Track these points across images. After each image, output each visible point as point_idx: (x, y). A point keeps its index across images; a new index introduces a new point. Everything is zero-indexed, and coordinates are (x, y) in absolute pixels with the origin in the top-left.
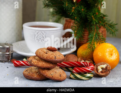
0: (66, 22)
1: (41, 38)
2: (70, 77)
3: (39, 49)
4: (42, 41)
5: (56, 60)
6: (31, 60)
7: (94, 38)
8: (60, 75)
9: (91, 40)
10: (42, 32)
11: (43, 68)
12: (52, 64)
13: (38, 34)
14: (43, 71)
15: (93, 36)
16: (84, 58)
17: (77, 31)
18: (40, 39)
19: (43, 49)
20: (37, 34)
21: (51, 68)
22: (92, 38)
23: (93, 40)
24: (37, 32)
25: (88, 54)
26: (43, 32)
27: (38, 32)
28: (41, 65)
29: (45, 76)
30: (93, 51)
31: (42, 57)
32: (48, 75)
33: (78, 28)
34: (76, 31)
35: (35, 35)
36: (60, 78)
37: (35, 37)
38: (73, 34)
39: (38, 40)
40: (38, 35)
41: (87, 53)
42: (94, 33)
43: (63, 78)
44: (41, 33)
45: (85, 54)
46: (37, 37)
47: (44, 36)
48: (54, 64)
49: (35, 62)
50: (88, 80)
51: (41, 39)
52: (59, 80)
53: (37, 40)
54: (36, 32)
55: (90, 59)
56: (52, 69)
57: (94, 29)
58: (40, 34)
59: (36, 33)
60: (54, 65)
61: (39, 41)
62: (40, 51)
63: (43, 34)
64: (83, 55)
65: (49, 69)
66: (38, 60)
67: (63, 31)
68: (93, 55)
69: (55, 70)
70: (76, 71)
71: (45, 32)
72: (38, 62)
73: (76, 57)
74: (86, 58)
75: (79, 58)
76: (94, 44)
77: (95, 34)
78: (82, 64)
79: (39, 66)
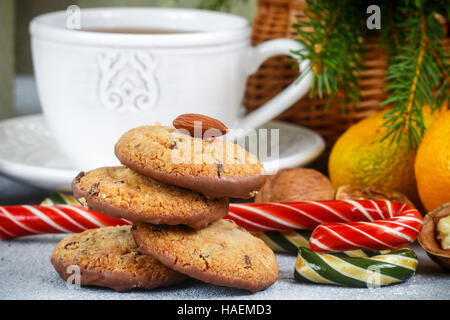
0: (264, 11)
1: (130, 87)
2: (296, 272)
3: (133, 130)
4: (136, 105)
5: (224, 178)
6: (97, 185)
7: (415, 80)
8: (247, 258)
9: (404, 90)
10: (136, 57)
11: (157, 222)
12: (205, 200)
13: (117, 67)
14: (160, 241)
15: (413, 71)
16: (367, 190)
17: (325, 47)
18: (128, 92)
19: (152, 128)
20: (111, 66)
21: (199, 224)
22: (406, 79)
23: (413, 88)
24: (112, 54)
25: (388, 165)
26: (142, 55)
27: (119, 56)
28: (146, 207)
29: (166, 262)
30: (413, 148)
31: (149, 166)
32: (185, 259)
33: (332, 30)
34: (318, 48)
35: (101, 75)
36: (243, 271)
37: (99, 82)
38: (304, 65)
39: (117, 102)
40: (118, 72)
41: (384, 163)
42: (417, 57)
43: (264, 272)
44: (133, 61)
45: (371, 167)
46: (110, 85)
47: (147, 76)
48: (216, 201)
49: (114, 193)
50: (393, 284)
51: (135, 93)
52: (239, 282)
53: (112, 100)
54: (104, 55)
55: (397, 190)
56: (203, 227)
57: (419, 32)
58: (128, 64)
59: (105, 64)
60: (213, 208)
61: (121, 104)
62: (141, 138)
63: (145, 67)
64: (361, 174)
65: (186, 228)
66: (129, 185)
67: (251, 52)
68: (412, 172)
69: (221, 236)
70: (328, 239)
71: (152, 57)
72: (132, 191)
73: (325, 179)
74: (379, 185)
75: (340, 189)
76: (419, 113)
77: (420, 59)
78: (357, 211)
79: (138, 211)
